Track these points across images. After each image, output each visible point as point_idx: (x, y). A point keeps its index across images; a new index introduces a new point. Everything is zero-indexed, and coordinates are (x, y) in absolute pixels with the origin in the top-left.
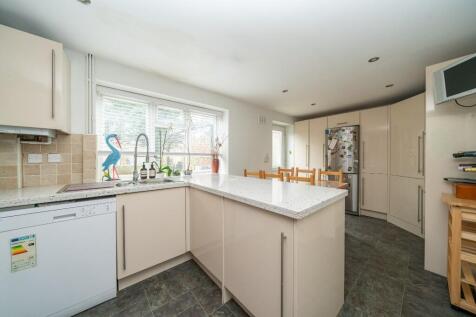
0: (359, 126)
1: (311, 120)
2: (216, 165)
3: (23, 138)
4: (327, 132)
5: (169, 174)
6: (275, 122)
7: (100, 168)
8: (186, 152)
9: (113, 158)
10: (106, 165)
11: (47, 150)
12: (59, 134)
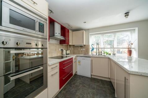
2: (130, 52)
3: (81, 46)
5: (107, 54)
7: (90, 51)
8: (113, 47)
9: (93, 49)
10: (91, 51)
11: (83, 48)
12: (84, 45)
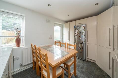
0: (86, 24)
1: (70, 22)
4: (75, 27)
6: (55, 22)
